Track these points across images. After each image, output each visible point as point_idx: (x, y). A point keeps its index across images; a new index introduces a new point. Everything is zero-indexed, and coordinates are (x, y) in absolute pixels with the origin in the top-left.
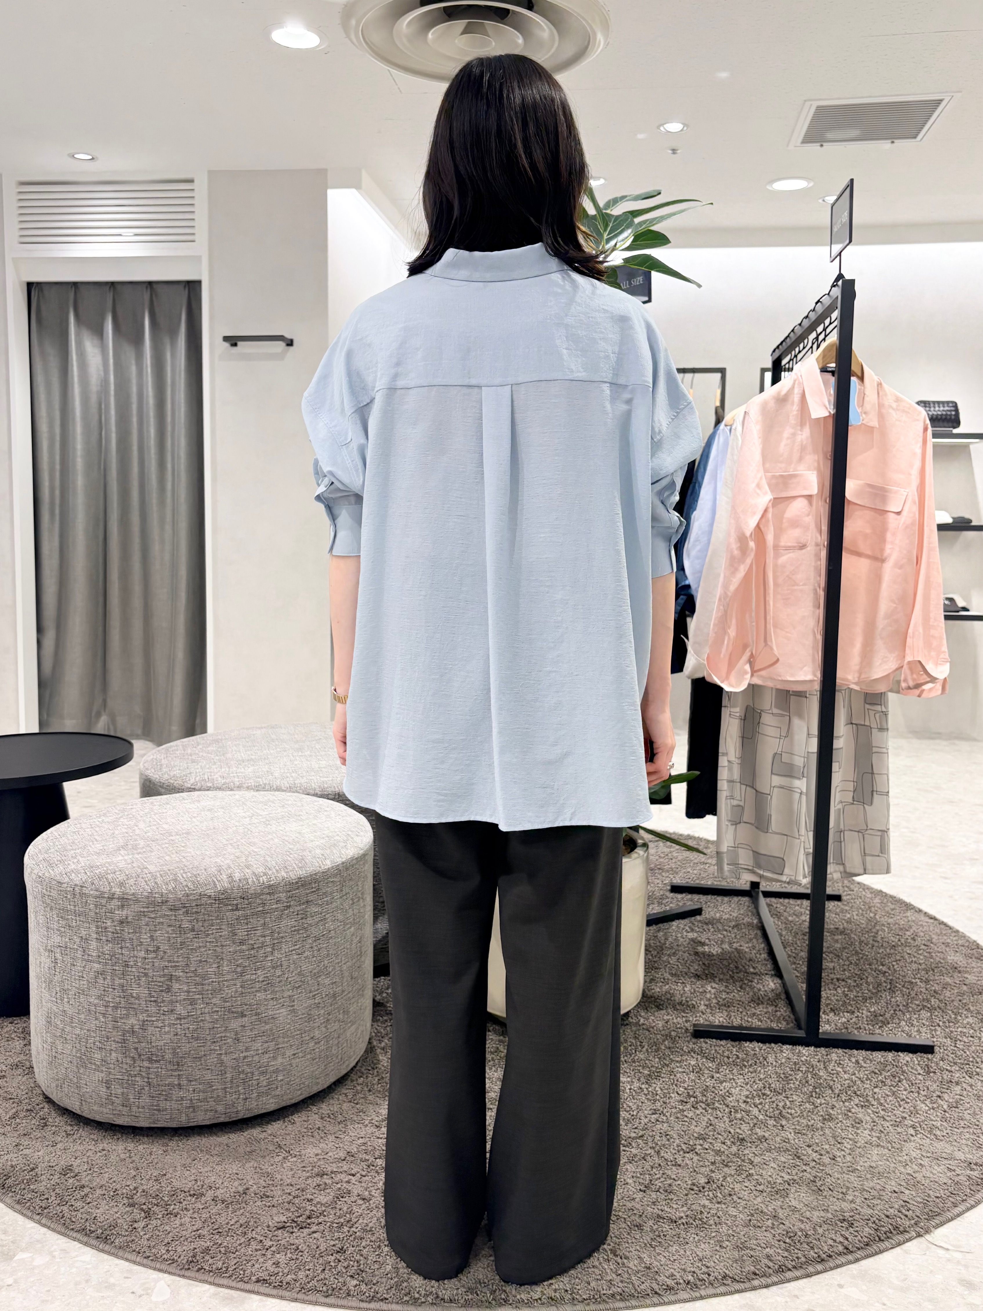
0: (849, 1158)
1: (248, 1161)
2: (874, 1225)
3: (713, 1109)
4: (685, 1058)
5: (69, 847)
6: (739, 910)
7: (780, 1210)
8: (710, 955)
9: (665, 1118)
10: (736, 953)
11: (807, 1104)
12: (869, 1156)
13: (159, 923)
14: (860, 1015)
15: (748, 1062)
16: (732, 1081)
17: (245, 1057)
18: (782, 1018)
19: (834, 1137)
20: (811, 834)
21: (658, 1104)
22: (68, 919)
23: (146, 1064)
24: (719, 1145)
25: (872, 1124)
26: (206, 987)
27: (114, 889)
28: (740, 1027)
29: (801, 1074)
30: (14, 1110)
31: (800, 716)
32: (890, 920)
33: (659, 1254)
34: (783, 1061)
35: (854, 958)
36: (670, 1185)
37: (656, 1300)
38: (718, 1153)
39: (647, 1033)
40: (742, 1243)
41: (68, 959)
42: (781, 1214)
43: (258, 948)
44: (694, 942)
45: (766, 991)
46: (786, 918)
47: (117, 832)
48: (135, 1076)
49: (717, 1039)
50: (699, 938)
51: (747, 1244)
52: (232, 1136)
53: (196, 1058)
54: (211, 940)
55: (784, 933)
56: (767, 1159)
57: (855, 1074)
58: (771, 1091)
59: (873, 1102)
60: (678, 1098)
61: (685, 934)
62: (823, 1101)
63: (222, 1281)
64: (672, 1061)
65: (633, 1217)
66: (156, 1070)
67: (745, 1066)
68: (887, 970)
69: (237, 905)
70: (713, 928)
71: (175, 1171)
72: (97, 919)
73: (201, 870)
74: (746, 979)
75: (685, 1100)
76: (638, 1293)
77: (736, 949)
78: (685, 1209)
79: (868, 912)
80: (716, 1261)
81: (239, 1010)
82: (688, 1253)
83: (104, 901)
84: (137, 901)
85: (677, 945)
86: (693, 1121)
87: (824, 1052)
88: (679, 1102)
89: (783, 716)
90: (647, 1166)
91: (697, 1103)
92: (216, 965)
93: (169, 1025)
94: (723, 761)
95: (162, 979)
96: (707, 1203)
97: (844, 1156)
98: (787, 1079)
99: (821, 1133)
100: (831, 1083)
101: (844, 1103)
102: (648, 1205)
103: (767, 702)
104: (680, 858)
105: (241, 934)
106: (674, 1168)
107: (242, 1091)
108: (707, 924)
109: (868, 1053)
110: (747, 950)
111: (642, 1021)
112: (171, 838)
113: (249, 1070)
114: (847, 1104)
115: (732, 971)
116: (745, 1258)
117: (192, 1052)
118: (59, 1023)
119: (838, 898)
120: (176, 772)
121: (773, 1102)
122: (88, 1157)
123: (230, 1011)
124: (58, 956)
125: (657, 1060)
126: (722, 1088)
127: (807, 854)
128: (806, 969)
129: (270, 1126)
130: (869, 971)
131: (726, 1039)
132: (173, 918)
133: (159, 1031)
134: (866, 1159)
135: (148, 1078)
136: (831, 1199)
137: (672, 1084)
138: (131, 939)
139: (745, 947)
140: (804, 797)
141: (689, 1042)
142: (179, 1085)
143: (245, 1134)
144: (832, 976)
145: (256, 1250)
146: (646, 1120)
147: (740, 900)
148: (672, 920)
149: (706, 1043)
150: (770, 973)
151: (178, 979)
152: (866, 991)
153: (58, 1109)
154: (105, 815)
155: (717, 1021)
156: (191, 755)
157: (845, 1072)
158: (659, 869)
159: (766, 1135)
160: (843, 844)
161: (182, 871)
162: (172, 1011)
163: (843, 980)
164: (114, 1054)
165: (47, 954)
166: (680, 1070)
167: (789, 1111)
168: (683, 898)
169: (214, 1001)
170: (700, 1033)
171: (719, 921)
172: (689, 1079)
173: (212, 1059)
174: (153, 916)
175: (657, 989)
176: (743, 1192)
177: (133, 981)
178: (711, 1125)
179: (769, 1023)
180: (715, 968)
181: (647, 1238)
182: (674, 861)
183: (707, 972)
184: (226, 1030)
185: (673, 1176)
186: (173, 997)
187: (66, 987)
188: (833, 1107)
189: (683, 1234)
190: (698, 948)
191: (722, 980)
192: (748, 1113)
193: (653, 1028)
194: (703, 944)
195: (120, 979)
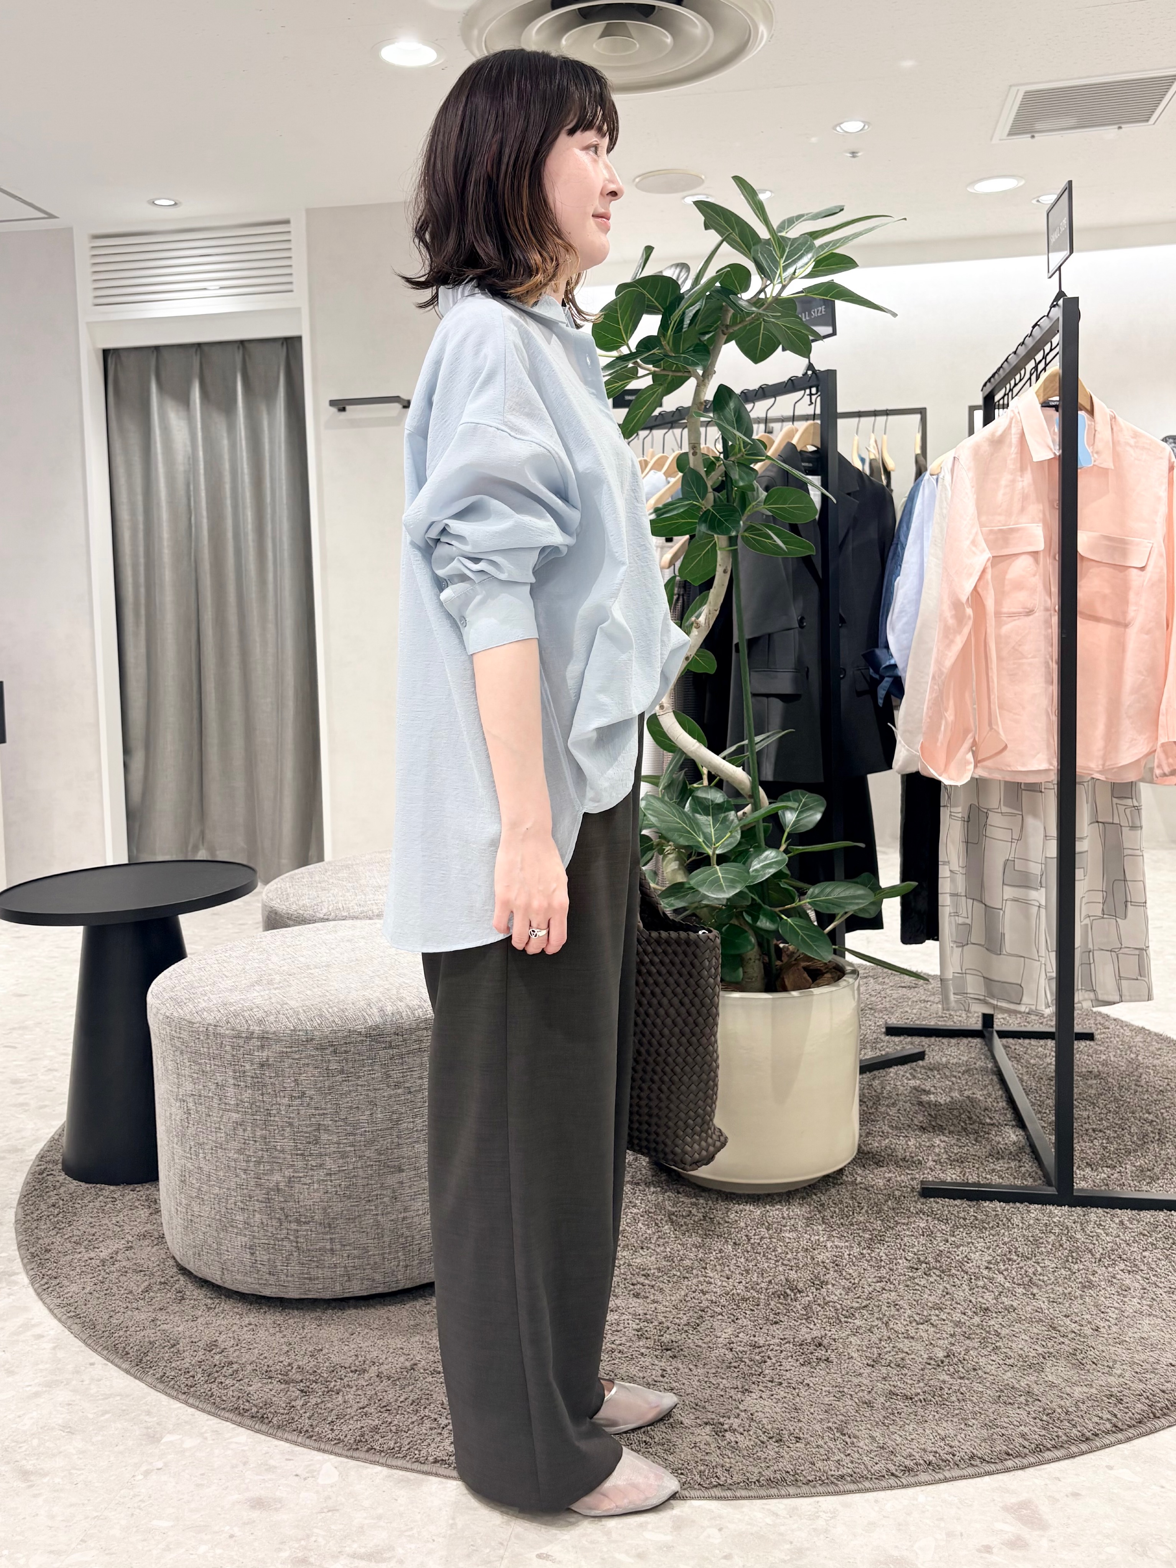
0: (1114, 1329)
2: (1147, 1401)
3: (949, 1275)
4: (912, 1220)
5: (197, 984)
6: (969, 1053)
7: (1034, 1386)
8: (937, 1105)
9: (892, 1286)
10: (968, 1102)
11: (1062, 1270)
12: (1140, 1327)
13: (304, 1065)
14: (1123, 1170)
15: (988, 1223)
16: (971, 1245)
17: (404, 1219)
18: (1027, 1174)
19: (1096, 1306)
20: (1053, 956)
21: (883, 1272)
22: (200, 1064)
23: (294, 1226)
24: (959, 1315)
25: (1142, 1291)
26: (358, 1138)
27: (252, 1028)
28: (978, 1184)
29: (1053, 1237)
30: (146, 1283)
31: (1035, 815)
32: (1156, 1062)
33: (894, 1433)
34: (1032, 1222)
35: (1113, 1106)
36: (903, 1359)
37: (892, 1481)
38: (958, 1324)
39: (866, 1193)
40: (991, 1421)
41: (202, 1109)
42: (1036, 1389)
43: (415, 1091)
44: (918, 1091)
45: (1006, 1144)
46: (1028, 1062)
47: (247, 967)
48: (282, 1240)
49: (950, 1198)
50: (923, 1087)
51: (996, 1422)
52: (392, 1309)
53: (349, 1219)
54: (363, 1083)
55: (1025, 1078)
56: (1017, 1330)
57: (1119, 1236)
58: (1018, 1256)
59: (1142, 1267)
60: (907, 1264)
61: (906, 1081)
62: (1081, 1267)
63: (395, 1462)
64: (898, 1223)
65: (861, 1394)
66: (305, 1233)
67: (986, 1229)
68: (1155, 1119)
69: (390, 1042)
70: (939, 1074)
71: (332, 1346)
72: (235, 1062)
73: (348, 1004)
74: (982, 1131)
75: (915, 1266)
76: (872, 1474)
77: (968, 1097)
78: (922, 1384)
79: (1128, 1052)
80: (961, 1440)
81: (396, 1163)
82: (928, 1432)
83: (241, 1042)
84: (279, 1041)
85: (897, 1094)
86: (926, 1290)
87: (1080, 1212)
88: (908, 1268)
89: (1015, 815)
90: (874, 1338)
91: (930, 1269)
92: (368, 1113)
93: (319, 1182)
94: (944, 872)
95: (309, 1129)
96: (947, 1378)
97: (1109, 1327)
98: (1037, 1242)
99: (1081, 1302)
100: (1091, 1246)
101: (1106, 1268)
102: (877, 1381)
103: (995, 799)
104: (895, 996)
105: (396, 1075)
106: (906, 1340)
107: (402, 1257)
108: (931, 1070)
109: (1134, 1212)
110: (981, 1098)
111: (859, 1179)
112: (309, 971)
113: (408, 1234)
114: (1110, 1269)
115: (964, 1122)
116: (995, 1436)
117: (345, 1212)
118: (194, 1182)
119: (1090, 1037)
120: (306, 901)
121: (1021, 1268)
122: (234, 1332)
123: (386, 1166)
124: (191, 1105)
125: (879, 1222)
126: (959, 1253)
127: (1051, 979)
128: (1054, 1118)
130: (1132, 1119)
131: (961, 1198)
132: (320, 1058)
133: (308, 1189)
134: (1136, 1330)
135: (297, 1242)
136: (1095, 1374)
137: (899, 1249)
138: (273, 1084)
139: (979, 1095)
140: (1043, 911)
141: (916, 1202)
142: (332, 1250)
143: (408, 1306)
144: (1087, 1126)
145: (431, 1429)
146: (871, 1289)
147: (970, 1042)
148: (890, 1067)
149: (937, 1203)
150: (1011, 1123)
152: (1130, 1143)
153: (196, 1282)
154: (231, 949)
155: (949, 1178)
156: (320, 883)
157: (1107, 1235)
158: (871, 1009)
159: (1015, 1304)
160: (1092, 966)
161: (327, 1006)
162: (321, 1165)
163: (1101, 1131)
164: (257, 1216)
165: (178, 1104)
166: (908, 1233)
167: (1041, 1278)
168: (901, 1042)
169: (367, 1153)
170: (929, 1192)
171: (945, 1066)
172: (918, 1244)
173: (368, 1220)
174: (297, 1057)
175: (875, 1144)
176: (990, 1366)
177: (276, 1132)
178: (947, 1294)
179: (1012, 1180)
180: (943, 1119)
181: (879, 1416)
182: (888, 999)
183: (933, 1123)
184: (382, 1187)
185: (906, 1350)
186: (322, 1150)
187: (201, 1140)
188: (1094, 1273)
189: (921, 1411)
190: (922, 1097)
191: (953, 1132)
192: (991, 1280)
193: (872, 1187)
194: (928, 1093)
195: (262, 1129)
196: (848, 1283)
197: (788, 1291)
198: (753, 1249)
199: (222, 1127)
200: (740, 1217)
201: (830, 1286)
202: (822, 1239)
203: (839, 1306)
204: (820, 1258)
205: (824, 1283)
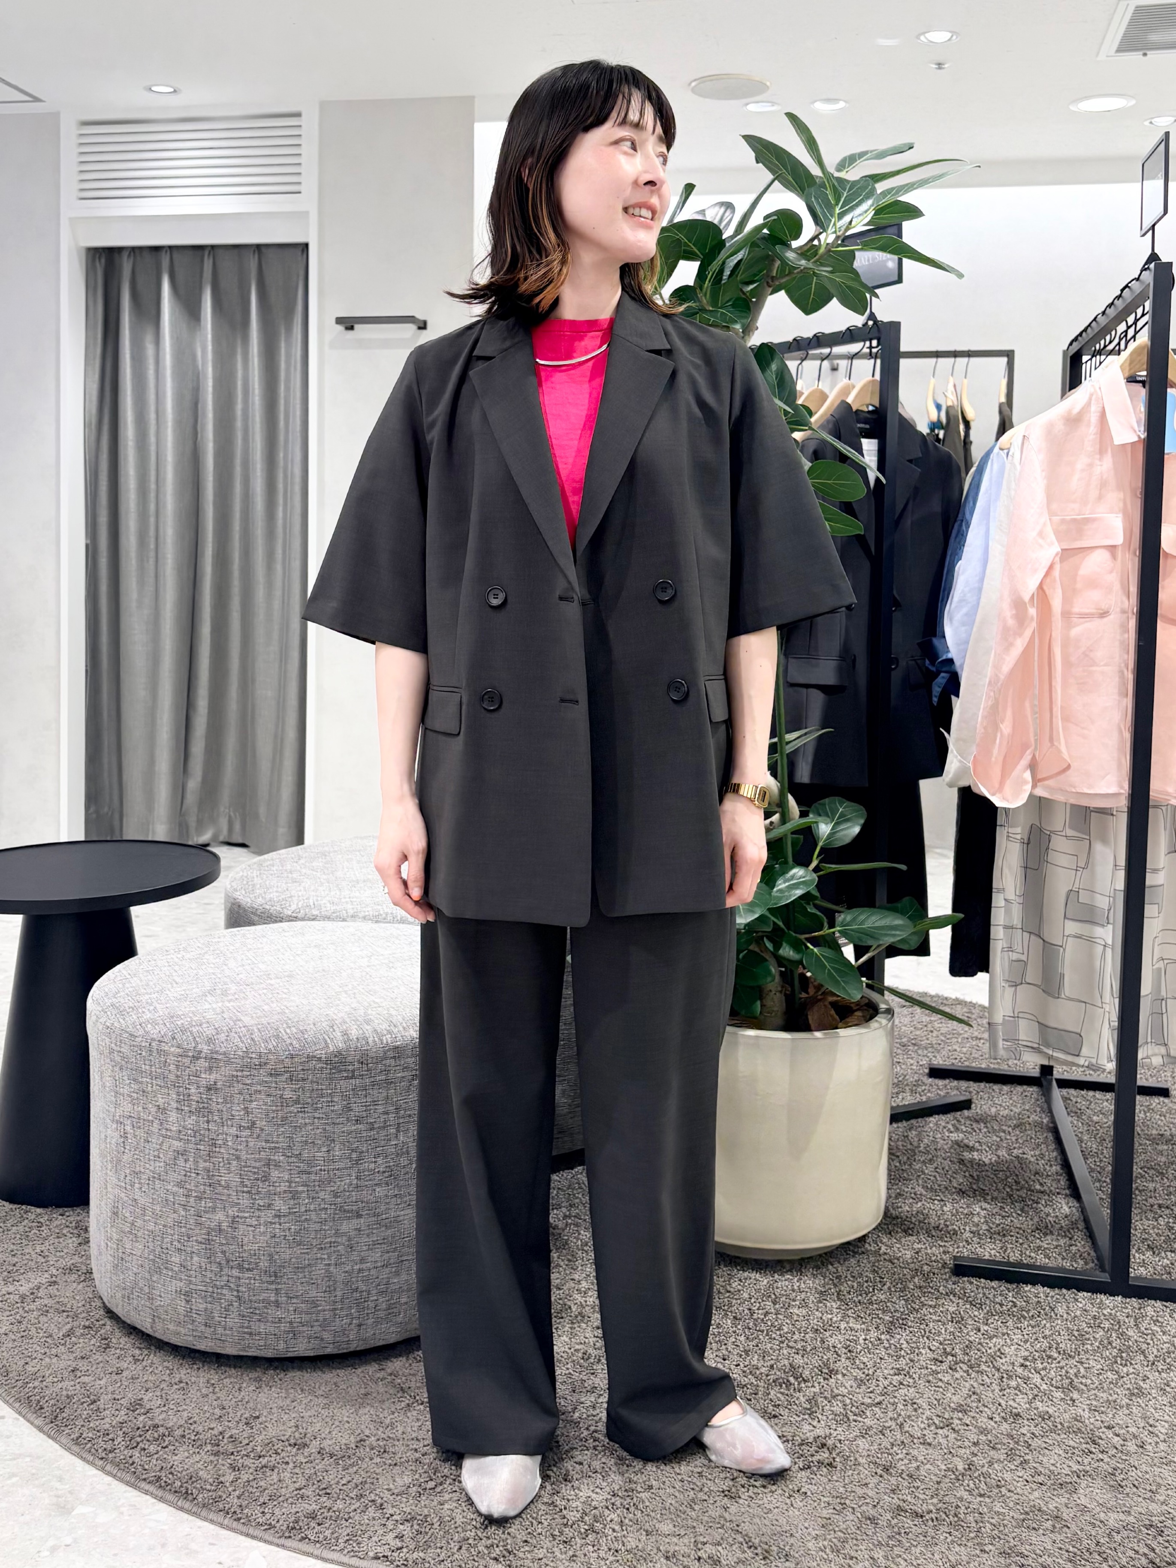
1: (362, 1405)
3: (978, 1372)
4: (941, 1302)
5: (143, 991)
6: (1023, 1103)
7: (1064, 1509)
8: (980, 1165)
9: (911, 1381)
10: (1016, 1163)
11: (1109, 1373)
13: (256, 1091)
15: (1029, 1312)
16: (1006, 1337)
17: (360, 1270)
18: (1078, 1256)
19: (1145, 1418)
20: (1116, 1002)
21: (903, 1362)
22: (142, 1083)
23: (235, 1272)
24: (985, 1420)
26: (313, 1177)
27: (200, 1046)
28: (1019, 1264)
29: (1101, 1333)
31: (1103, 840)
34: (1078, 1313)
36: (916, 1469)
38: (983, 1431)
39: (890, 1266)
40: (1010, 1548)
41: (141, 1133)
42: (1066, 1514)
43: (379, 1128)
44: (959, 1146)
45: (1057, 1216)
46: (1090, 1118)
47: (201, 973)
48: (222, 1287)
49: (986, 1279)
50: (966, 1141)
52: (341, 1372)
53: (298, 1268)
54: (321, 1116)
55: (1085, 1139)
56: (1051, 1442)
58: (1059, 1353)
60: (930, 1355)
61: (947, 1134)
62: (1131, 1370)
63: (330, 1555)
64: (924, 1305)
65: (864, 1508)
66: (247, 1281)
67: (1025, 1318)
69: (353, 1071)
70: (987, 1127)
71: (270, 1413)
72: (178, 1084)
73: (309, 1024)
74: (1030, 1199)
75: (940, 1359)
77: (1017, 1157)
78: (935, 1501)
81: (354, 1208)
82: (937, 1557)
83: (187, 1061)
84: (229, 1062)
85: (936, 1149)
86: (950, 1387)
87: (1136, 1305)
88: (931, 1360)
89: (1082, 839)
90: (886, 1442)
91: (956, 1363)
92: (325, 1149)
94: (998, 900)
95: (257, 1164)
96: (966, 1495)
98: (1082, 1337)
99: (1128, 1412)
100: (1144, 1346)
101: (1160, 1373)
102: (885, 1493)
103: (1059, 822)
104: (944, 1030)
105: (358, 1108)
106: (921, 1447)
107: (356, 1314)
108: (977, 1121)
110: (1032, 1160)
111: (883, 1249)
112: (269, 981)
113: (364, 1288)
114: (1164, 1375)
115: (1009, 1187)
117: (293, 1260)
119: (1165, 1094)
120: (274, 894)
121: (1062, 1368)
122: (162, 1389)
123: (342, 1210)
124: (128, 1128)
125: (903, 1302)
126: (991, 1345)
127: (1111, 1029)
129: (390, 1364)
131: (999, 1279)
132: (273, 1085)
133: (253, 1231)
135: (238, 1291)
136: (1135, 1499)
137: (923, 1337)
138: (221, 1111)
139: (1030, 1155)
140: (1107, 951)
141: (947, 1281)
142: (277, 1301)
143: (360, 1370)
145: (374, 1519)
146: (886, 1383)
147: (1025, 1091)
148: (931, 1115)
149: (971, 1283)
150: (1064, 1192)
151: (277, 1165)
153: (124, 1328)
155: (987, 1254)
156: (291, 872)
157: (1164, 1333)
158: (914, 1045)
159: (1051, 1411)
160: (1165, 1016)
161: (285, 1025)
162: (269, 1205)
163: (1167, 1207)
164: (195, 1258)
165: (114, 1126)
166: (934, 1317)
167: (1084, 1381)
168: (946, 1086)
169: (322, 1195)
170: (963, 1270)
171: (994, 1118)
172: (946, 1330)
173: (319, 1271)
174: (249, 1082)
175: (905, 1208)
176: (1015, 1483)
177: (221, 1165)
178: (974, 1393)
179: (1060, 1260)
180: (987, 1182)
181: (882, 1536)
182: (934, 1034)
183: (975, 1187)
184: (337, 1233)
185: (921, 1458)
186: (271, 1188)
187: (138, 1169)
188: (1145, 1378)
189: (931, 1532)
190: (965, 1154)
191: (996, 1198)
192: (1026, 1380)
193: (898, 1260)
194: (971, 1149)
195: (205, 1161)
196: (860, 1373)
197: (792, 1379)
198: (756, 1325)
199: (161, 1156)
200: (744, 1286)
201: (840, 1376)
202: (835, 1319)
203: (848, 1401)
204: (831, 1341)
205: (832, 1372)
